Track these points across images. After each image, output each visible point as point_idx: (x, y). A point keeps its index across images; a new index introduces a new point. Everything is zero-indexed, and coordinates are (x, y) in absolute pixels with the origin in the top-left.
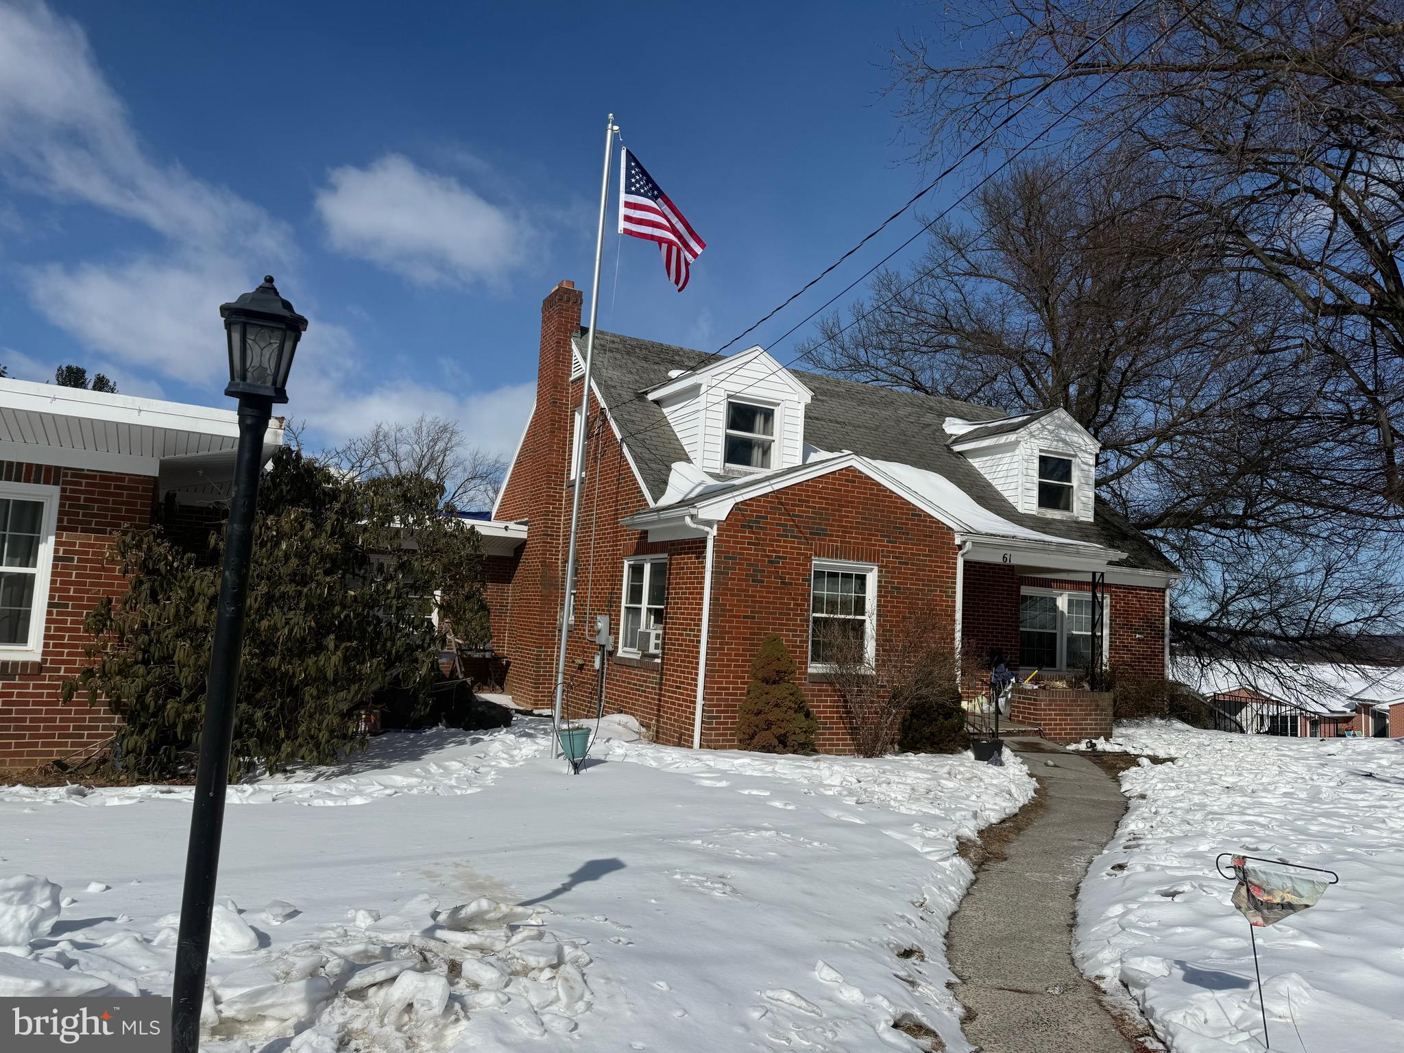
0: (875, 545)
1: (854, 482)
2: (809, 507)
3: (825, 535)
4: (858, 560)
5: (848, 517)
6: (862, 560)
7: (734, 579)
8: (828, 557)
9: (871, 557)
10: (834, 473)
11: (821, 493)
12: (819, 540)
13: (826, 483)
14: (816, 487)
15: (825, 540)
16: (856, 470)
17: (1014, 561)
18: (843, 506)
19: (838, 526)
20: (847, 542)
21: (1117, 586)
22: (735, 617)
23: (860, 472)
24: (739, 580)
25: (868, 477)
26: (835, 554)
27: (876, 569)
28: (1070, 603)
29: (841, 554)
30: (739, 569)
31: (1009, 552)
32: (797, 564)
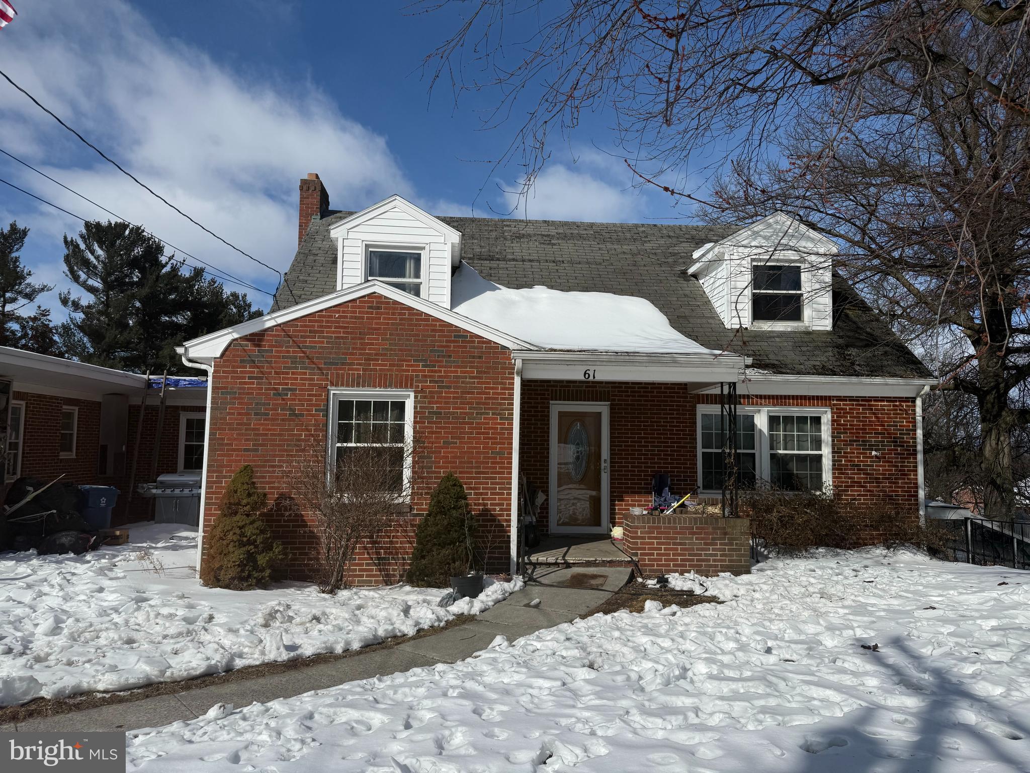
0: (408, 371)
1: (378, 308)
2: (324, 337)
3: (343, 364)
4: (385, 387)
5: (372, 344)
6: (390, 386)
7: (233, 414)
8: (348, 386)
9: (404, 383)
10: (354, 300)
11: (338, 322)
12: (336, 369)
13: (344, 312)
14: (331, 316)
15: (344, 369)
16: (381, 296)
17: (599, 377)
18: (365, 334)
19: (361, 354)
20: (371, 370)
21: (839, 398)
22: (234, 450)
23: (386, 298)
24: (239, 414)
25: (396, 302)
26: (357, 382)
27: (412, 395)
28: (773, 421)
29: (364, 382)
30: (239, 403)
31: (592, 368)
32: (309, 395)
